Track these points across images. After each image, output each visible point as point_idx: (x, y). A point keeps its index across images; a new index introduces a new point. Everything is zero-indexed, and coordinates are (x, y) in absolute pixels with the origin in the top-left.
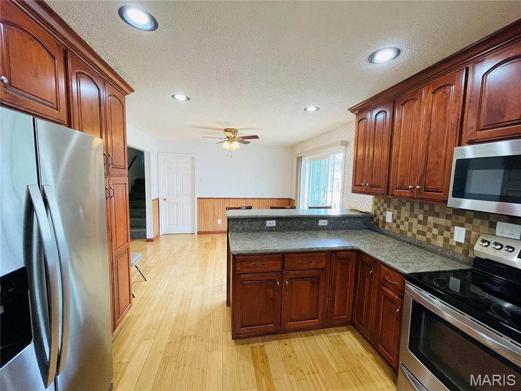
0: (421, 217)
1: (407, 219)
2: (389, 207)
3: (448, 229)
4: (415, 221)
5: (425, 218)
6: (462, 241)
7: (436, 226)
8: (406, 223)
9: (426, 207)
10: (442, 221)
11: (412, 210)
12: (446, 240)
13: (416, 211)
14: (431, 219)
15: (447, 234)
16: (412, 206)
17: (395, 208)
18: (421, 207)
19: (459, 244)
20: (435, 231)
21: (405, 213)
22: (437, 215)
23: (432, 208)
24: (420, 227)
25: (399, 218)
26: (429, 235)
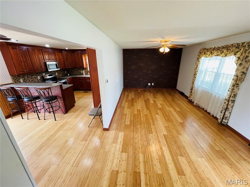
0: (31, 77)
1: (27, 79)
2: (20, 78)
3: (37, 77)
4: (30, 79)
5: (32, 77)
6: (40, 78)
7: (34, 78)
8: (28, 80)
9: (31, 74)
10: (35, 76)
11: (28, 76)
12: (37, 80)
13: (29, 76)
14: (33, 77)
15: (37, 78)
16: (27, 75)
17: (22, 77)
18: (30, 75)
19: (39, 79)
20: (35, 79)
21: (26, 77)
22: (34, 75)
23: (32, 74)
24: (32, 79)
25: (25, 80)
26: (34, 80)
